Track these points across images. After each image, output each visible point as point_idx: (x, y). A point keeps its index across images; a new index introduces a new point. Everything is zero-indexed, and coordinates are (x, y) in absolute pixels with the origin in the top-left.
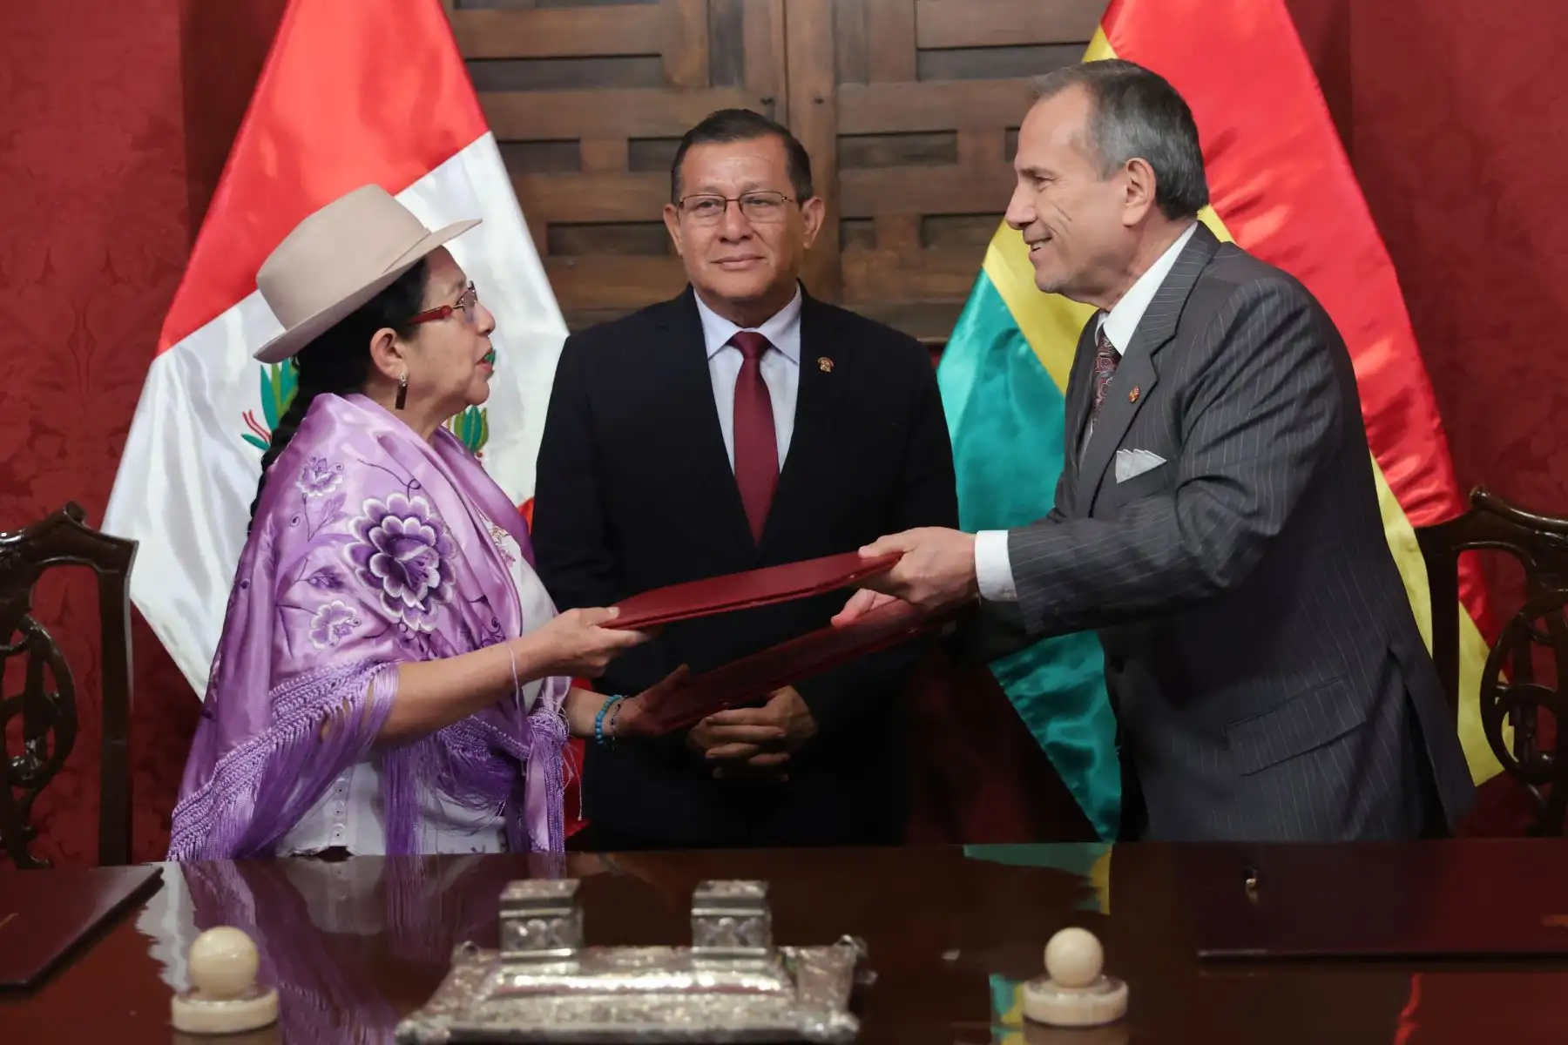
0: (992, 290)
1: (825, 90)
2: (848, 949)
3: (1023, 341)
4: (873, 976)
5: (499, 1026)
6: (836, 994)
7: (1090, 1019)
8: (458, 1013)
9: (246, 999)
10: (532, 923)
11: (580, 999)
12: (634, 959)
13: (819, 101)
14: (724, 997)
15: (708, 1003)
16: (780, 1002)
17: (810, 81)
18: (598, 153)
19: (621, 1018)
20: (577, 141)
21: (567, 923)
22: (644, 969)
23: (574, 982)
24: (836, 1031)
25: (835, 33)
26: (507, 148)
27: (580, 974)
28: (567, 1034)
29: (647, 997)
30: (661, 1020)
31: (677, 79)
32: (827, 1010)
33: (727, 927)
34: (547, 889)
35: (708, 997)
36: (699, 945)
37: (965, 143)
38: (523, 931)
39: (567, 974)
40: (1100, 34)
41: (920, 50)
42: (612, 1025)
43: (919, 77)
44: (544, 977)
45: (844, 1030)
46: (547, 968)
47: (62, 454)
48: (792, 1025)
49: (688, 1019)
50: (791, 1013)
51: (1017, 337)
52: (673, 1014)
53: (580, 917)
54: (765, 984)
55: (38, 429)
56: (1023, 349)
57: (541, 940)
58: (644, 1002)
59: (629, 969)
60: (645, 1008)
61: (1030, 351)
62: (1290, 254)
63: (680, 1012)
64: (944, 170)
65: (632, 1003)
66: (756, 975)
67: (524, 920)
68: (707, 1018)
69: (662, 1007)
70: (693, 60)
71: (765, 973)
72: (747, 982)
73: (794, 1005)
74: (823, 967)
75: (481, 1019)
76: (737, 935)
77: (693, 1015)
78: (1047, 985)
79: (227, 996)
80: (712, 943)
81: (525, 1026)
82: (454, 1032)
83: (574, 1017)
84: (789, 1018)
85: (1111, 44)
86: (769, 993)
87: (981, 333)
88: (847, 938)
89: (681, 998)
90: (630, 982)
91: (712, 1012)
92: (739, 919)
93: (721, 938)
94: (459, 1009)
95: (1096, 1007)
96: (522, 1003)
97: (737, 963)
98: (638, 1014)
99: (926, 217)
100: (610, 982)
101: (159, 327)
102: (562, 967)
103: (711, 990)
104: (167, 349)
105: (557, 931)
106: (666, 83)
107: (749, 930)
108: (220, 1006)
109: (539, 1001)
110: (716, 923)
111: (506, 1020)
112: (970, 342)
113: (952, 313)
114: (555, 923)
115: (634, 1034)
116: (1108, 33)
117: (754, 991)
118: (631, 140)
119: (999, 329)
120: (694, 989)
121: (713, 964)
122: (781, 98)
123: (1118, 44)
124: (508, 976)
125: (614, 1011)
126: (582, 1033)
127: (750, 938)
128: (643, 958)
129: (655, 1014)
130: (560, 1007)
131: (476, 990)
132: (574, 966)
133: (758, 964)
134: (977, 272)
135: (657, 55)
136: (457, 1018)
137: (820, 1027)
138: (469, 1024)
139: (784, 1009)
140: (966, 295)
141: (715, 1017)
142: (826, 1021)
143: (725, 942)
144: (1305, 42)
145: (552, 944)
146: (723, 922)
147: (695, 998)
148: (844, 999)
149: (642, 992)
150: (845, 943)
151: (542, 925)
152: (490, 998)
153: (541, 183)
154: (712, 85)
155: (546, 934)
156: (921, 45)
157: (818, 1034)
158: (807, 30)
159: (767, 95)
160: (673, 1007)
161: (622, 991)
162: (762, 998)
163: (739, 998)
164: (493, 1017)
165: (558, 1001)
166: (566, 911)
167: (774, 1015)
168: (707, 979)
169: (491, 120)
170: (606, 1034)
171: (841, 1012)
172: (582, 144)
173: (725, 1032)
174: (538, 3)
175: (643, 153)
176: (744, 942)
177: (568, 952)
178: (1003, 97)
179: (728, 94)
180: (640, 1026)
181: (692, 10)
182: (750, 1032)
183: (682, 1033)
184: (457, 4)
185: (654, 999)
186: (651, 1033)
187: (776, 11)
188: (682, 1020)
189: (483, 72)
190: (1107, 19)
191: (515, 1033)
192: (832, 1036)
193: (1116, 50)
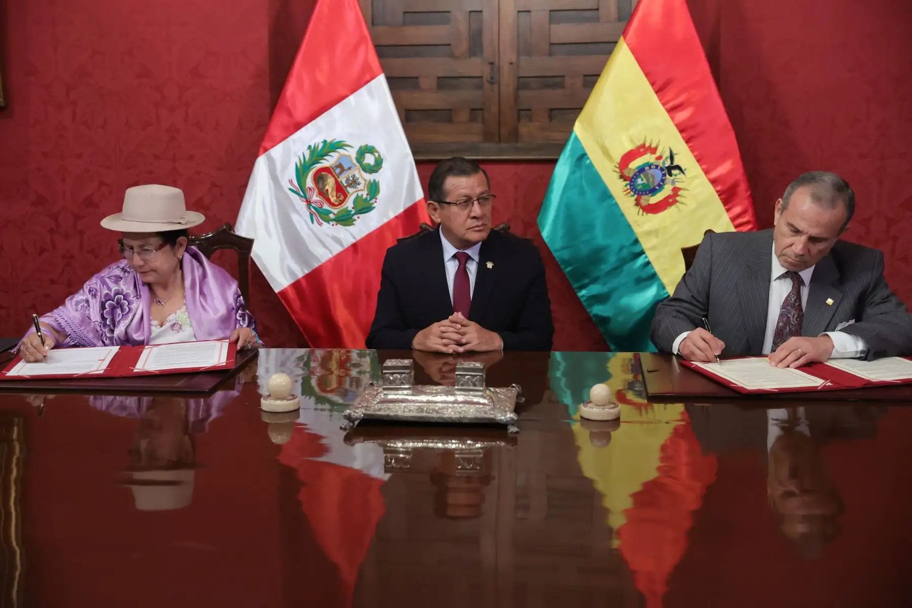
0: (576, 138)
1: (514, 60)
2: (514, 389)
3: (588, 158)
4: (524, 399)
5: (382, 413)
6: (511, 405)
7: (606, 418)
8: (367, 408)
9: (288, 400)
10: (395, 375)
11: (413, 404)
12: (433, 390)
13: (511, 64)
14: (467, 405)
15: (460, 407)
16: (488, 408)
17: (508, 56)
18: (424, 83)
19: (427, 412)
20: (417, 78)
21: (408, 376)
22: (436, 394)
23: (410, 398)
24: (508, 419)
25: (518, 35)
26: (390, 80)
27: (413, 395)
28: (407, 417)
29: (438, 404)
30: (443, 413)
31: (457, 55)
32: (506, 412)
33: (468, 379)
34: (400, 362)
35: (461, 405)
36: (457, 386)
37: (568, 81)
38: (391, 378)
39: (408, 395)
40: (622, 38)
41: (552, 44)
42: (424, 414)
43: (550, 55)
44: (400, 395)
45: (512, 419)
46: (400, 392)
47: (221, 194)
48: (492, 416)
49: (453, 413)
50: (492, 412)
51: (586, 157)
52: (447, 411)
53: (413, 374)
54: (482, 401)
55: (214, 185)
56: (588, 162)
57: (398, 382)
58: (437, 406)
59: (431, 394)
60: (437, 408)
61: (591, 161)
62: (693, 127)
63: (450, 410)
64: (559, 91)
65: (432, 406)
66: (479, 398)
67: (392, 374)
68: (460, 413)
69: (443, 408)
70: (463, 47)
71: (482, 396)
72: (475, 400)
73: (493, 409)
74: (505, 395)
75: (375, 410)
76: (472, 382)
77: (455, 412)
78: (590, 405)
79: (282, 399)
80: (462, 385)
81: (392, 414)
82: (365, 415)
83: (410, 411)
84: (490, 414)
85: (626, 43)
86: (484, 404)
87: (571, 156)
88: (514, 385)
89: (450, 405)
90: (431, 398)
91: (462, 411)
92: (473, 376)
93: (466, 383)
94: (367, 406)
95: (609, 414)
96: (391, 405)
97: (472, 393)
98: (434, 410)
99: (552, 110)
100: (424, 398)
101: (259, 147)
102: (405, 392)
103: (462, 403)
104: (261, 155)
105: (404, 378)
106: (452, 56)
107: (476, 381)
108: (279, 402)
109: (397, 404)
110: (464, 378)
111: (385, 411)
112: (567, 159)
113: (561, 147)
114: (403, 375)
115: (433, 418)
116: (625, 38)
117: (478, 403)
118: (439, 78)
119: (579, 153)
120: (455, 402)
121: (462, 393)
122: (497, 62)
123: (628, 43)
124: (386, 395)
125: (425, 409)
126: (412, 417)
127: (477, 383)
128: (437, 390)
129: (440, 411)
130: (405, 407)
131: (373, 399)
132: (409, 392)
133: (480, 393)
134: (570, 131)
135: (449, 45)
136: (366, 410)
137: (503, 418)
138: (370, 412)
139: (489, 410)
140: (566, 140)
141: (463, 413)
142: (506, 415)
143: (468, 385)
144: (702, 44)
145: (402, 383)
146: (467, 377)
147: (456, 405)
148: (513, 407)
149: (436, 402)
150: (513, 387)
151: (399, 376)
152: (378, 403)
153: (404, 95)
154: (470, 56)
155: (400, 379)
156: (552, 42)
157: (501, 420)
158: (507, 35)
159: (491, 61)
160: (447, 408)
161: (428, 402)
162: (481, 406)
163: (472, 406)
164: (380, 410)
165: (404, 404)
166: (408, 371)
167: (485, 413)
168: (460, 398)
169: (384, 69)
170: (422, 417)
171: (511, 412)
172: (420, 80)
173: (467, 418)
174: (405, 24)
175: (443, 83)
176: (475, 385)
177: (408, 386)
178: (583, 63)
179: (476, 60)
180: (435, 415)
181: (463, 26)
182: (476, 418)
183: (451, 418)
184: (373, 24)
185: (440, 405)
186: (439, 418)
187: (495, 28)
188: (450, 413)
189: (382, 50)
190: (625, 33)
191: (388, 416)
192: (507, 421)
193: (628, 45)
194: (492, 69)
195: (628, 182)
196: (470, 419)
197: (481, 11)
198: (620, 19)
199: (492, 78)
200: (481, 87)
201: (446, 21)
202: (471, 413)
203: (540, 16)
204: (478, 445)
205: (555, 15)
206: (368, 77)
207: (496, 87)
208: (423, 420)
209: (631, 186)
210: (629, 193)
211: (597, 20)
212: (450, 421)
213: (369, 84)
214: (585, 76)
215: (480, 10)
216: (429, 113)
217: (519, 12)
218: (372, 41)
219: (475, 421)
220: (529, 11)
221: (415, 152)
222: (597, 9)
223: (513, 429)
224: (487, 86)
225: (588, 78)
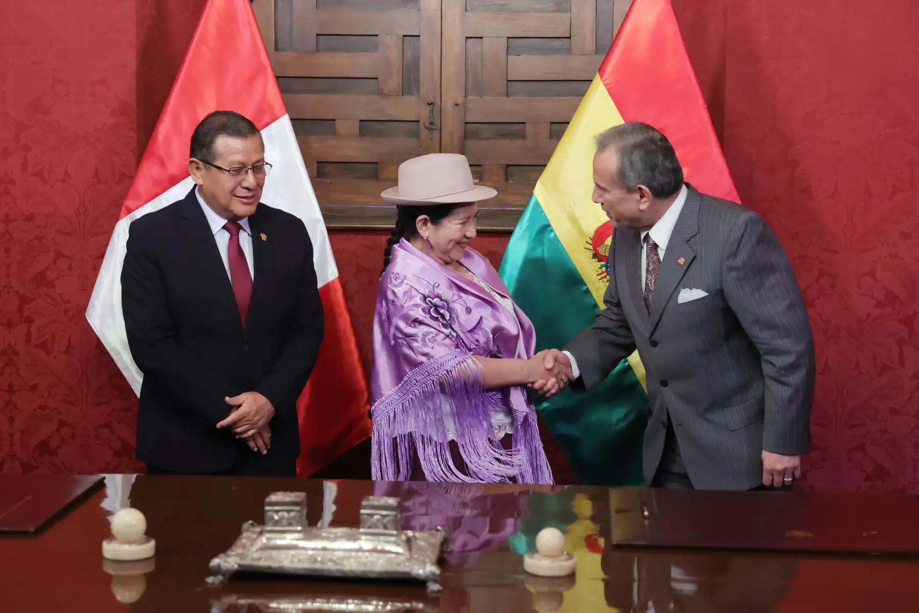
0: (537, 204)
1: (460, 100)
2: (439, 533)
3: (552, 231)
5: (263, 563)
6: (431, 556)
7: (557, 574)
8: (242, 556)
10: (280, 514)
11: (304, 552)
12: (330, 533)
13: (457, 105)
14: (375, 555)
15: (367, 557)
16: (402, 558)
17: (452, 95)
18: (342, 127)
19: (322, 562)
20: (334, 120)
21: (298, 514)
22: (336, 538)
23: (302, 544)
24: (428, 574)
26: (297, 123)
27: (305, 539)
28: (296, 569)
29: (337, 553)
30: (342, 564)
31: (386, 91)
32: (425, 563)
33: (378, 520)
34: (289, 497)
35: (367, 554)
36: (363, 528)
37: (529, 129)
38: (276, 517)
39: (297, 540)
40: (597, 78)
41: (509, 81)
42: (318, 566)
43: (508, 95)
44: (288, 539)
45: (433, 574)
46: (288, 536)
47: (70, 268)
48: (407, 570)
49: (356, 565)
50: (407, 564)
51: (549, 229)
52: (348, 562)
53: (305, 512)
54: (394, 549)
55: (59, 255)
56: (552, 235)
57: (285, 522)
58: (335, 555)
59: (327, 539)
60: (335, 558)
61: (555, 235)
63: (352, 560)
64: (518, 143)
65: (329, 555)
66: (392, 545)
67: (277, 512)
68: (365, 564)
69: (343, 558)
70: (395, 81)
71: (396, 543)
72: (387, 547)
73: (409, 560)
74: (424, 541)
75: (253, 559)
76: (382, 523)
77: (358, 563)
78: (536, 556)
79: (130, 543)
80: (370, 527)
81: (274, 564)
82: (240, 565)
83: (300, 561)
84: (405, 566)
85: (603, 82)
86: (397, 553)
87: (529, 227)
88: (439, 528)
89: (353, 554)
90: (328, 545)
91: (368, 561)
92: (384, 516)
93: (375, 526)
94: (243, 554)
95: (561, 568)
96: (274, 553)
97: (382, 538)
98: (331, 560)
99: (508, 166)
100: (320, 544)
101: (120, 206)
102: (296, 535)
103: (369, 551)
104: (123, 218)
105: (293, 518)
106: (380, 93)
107: (388, 522)
108: (127, 547)
109: (283, 552)
110: (373, 517)
111: (266, 560)
112: (525, 231)
113: (518, 215)
114: (292, 514)
115: (329, 571)
116: (601, 76)
117: (390, 552)
118: (361, 121)
119: (538, 225)
120: (360, 550)
121: (370, 537)
122: (438, 102)
123: (607, 82)
124: (268, 539)
125: (319, 559)
126: (303, 569)
127: (389, 525)
128: (335, 533)
129: (340, 562)
130: (293, 556)
131: (252, 545)
132: (302, 535)
133: (393, 539)
134: (531, 194)
135: (376, 78)
136: (242, 559)
137: (421, 572)
138: (247, 562)
139: (404, 562)
140: (525, 206)
141: (369, 564)
142: (424, 568)
143: (377, 528)
145: (290, 524)
146: (376, 517)
147: (360, 554)
148: (434, 559)
149: (333, 550)
150: (438, 530)
151: (286, 514)
152: (259, 550)
153: (316, 142)
154: (403, 95)
155: (288, 519)
156: (510, 78)
157: (419, 575)
158: (452, 69)
159: (430, 101)
160: (349, 558)
161: (324, 549)
162: (393, 556)
163: (382, 555)
164: (259, 559)
165: (292, 552)
166: (297, 508)
167: (399, 565)
168: (367, 545)
169: (288, 108)
170: (315, 570)
171: (433, 564)
172: (337, 122)
173: (374, 572)
174: (318, 50)
175: (367, 128)
176: (386, 527)
177: (299, 528)
178: (548, 107)
179: (411, 99)
180: (330, 566)
181: (394, 56)
182: (386, 573)
183: (352, 572)
184: (276, 49)
185: (340, 554)
186: (337, 571)
187: (436, 59)
188: (351, 566)
189: (285, 83)
190: (601, 71)
191: (270, 567)
192: (427, 577)
193: (605, 85)
194: (432, 111)
195: (604, 263)
196: (380, 573)
197: (419, 36)
198: (597, 51)
199: (431, 123)
200: (416, 134)
201: (374, 48)
202: (379, 565)
203: (494, 45)
204: (389, 607)
205: (514, 43)
206: (266, 119)
207: (436, 134)
208: (316, 573)
209: (607, 268)
210: (605, 277)
211: (569, 51)
212: (351, 575)
213: (268, 127)
214: (552, 123)
215: (418, 34)
216: (348, 167)
217: (466, 38)
218: (273, 69)
219: (384, 576)
220: (482, 38)
221: (326, 218)
222: (569, 38)
223: (434, 587)
224: (424, 133)
225: (555, 126)
